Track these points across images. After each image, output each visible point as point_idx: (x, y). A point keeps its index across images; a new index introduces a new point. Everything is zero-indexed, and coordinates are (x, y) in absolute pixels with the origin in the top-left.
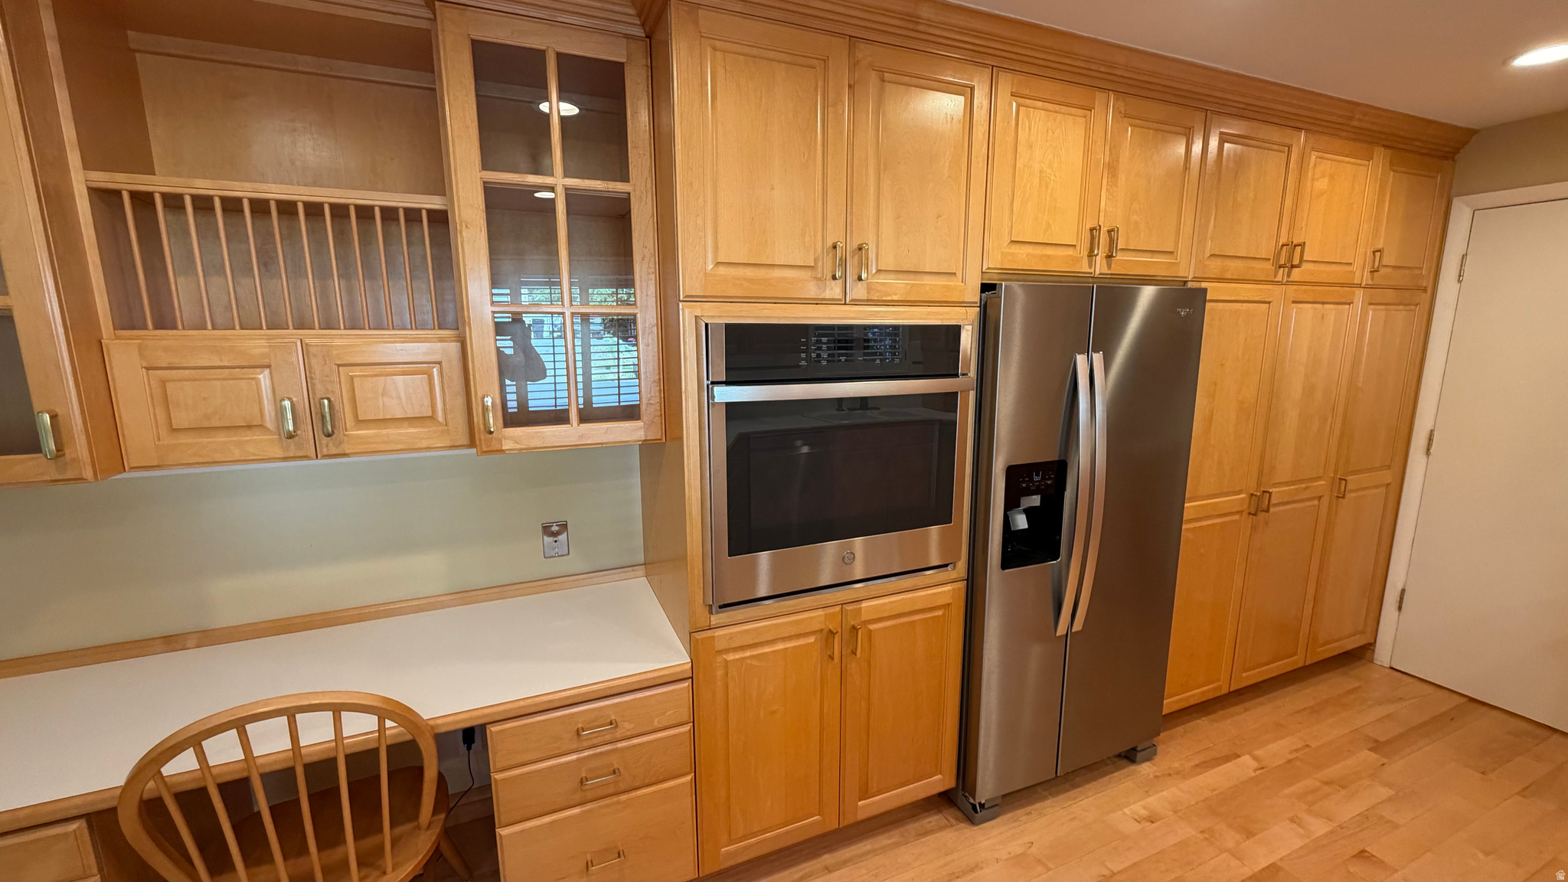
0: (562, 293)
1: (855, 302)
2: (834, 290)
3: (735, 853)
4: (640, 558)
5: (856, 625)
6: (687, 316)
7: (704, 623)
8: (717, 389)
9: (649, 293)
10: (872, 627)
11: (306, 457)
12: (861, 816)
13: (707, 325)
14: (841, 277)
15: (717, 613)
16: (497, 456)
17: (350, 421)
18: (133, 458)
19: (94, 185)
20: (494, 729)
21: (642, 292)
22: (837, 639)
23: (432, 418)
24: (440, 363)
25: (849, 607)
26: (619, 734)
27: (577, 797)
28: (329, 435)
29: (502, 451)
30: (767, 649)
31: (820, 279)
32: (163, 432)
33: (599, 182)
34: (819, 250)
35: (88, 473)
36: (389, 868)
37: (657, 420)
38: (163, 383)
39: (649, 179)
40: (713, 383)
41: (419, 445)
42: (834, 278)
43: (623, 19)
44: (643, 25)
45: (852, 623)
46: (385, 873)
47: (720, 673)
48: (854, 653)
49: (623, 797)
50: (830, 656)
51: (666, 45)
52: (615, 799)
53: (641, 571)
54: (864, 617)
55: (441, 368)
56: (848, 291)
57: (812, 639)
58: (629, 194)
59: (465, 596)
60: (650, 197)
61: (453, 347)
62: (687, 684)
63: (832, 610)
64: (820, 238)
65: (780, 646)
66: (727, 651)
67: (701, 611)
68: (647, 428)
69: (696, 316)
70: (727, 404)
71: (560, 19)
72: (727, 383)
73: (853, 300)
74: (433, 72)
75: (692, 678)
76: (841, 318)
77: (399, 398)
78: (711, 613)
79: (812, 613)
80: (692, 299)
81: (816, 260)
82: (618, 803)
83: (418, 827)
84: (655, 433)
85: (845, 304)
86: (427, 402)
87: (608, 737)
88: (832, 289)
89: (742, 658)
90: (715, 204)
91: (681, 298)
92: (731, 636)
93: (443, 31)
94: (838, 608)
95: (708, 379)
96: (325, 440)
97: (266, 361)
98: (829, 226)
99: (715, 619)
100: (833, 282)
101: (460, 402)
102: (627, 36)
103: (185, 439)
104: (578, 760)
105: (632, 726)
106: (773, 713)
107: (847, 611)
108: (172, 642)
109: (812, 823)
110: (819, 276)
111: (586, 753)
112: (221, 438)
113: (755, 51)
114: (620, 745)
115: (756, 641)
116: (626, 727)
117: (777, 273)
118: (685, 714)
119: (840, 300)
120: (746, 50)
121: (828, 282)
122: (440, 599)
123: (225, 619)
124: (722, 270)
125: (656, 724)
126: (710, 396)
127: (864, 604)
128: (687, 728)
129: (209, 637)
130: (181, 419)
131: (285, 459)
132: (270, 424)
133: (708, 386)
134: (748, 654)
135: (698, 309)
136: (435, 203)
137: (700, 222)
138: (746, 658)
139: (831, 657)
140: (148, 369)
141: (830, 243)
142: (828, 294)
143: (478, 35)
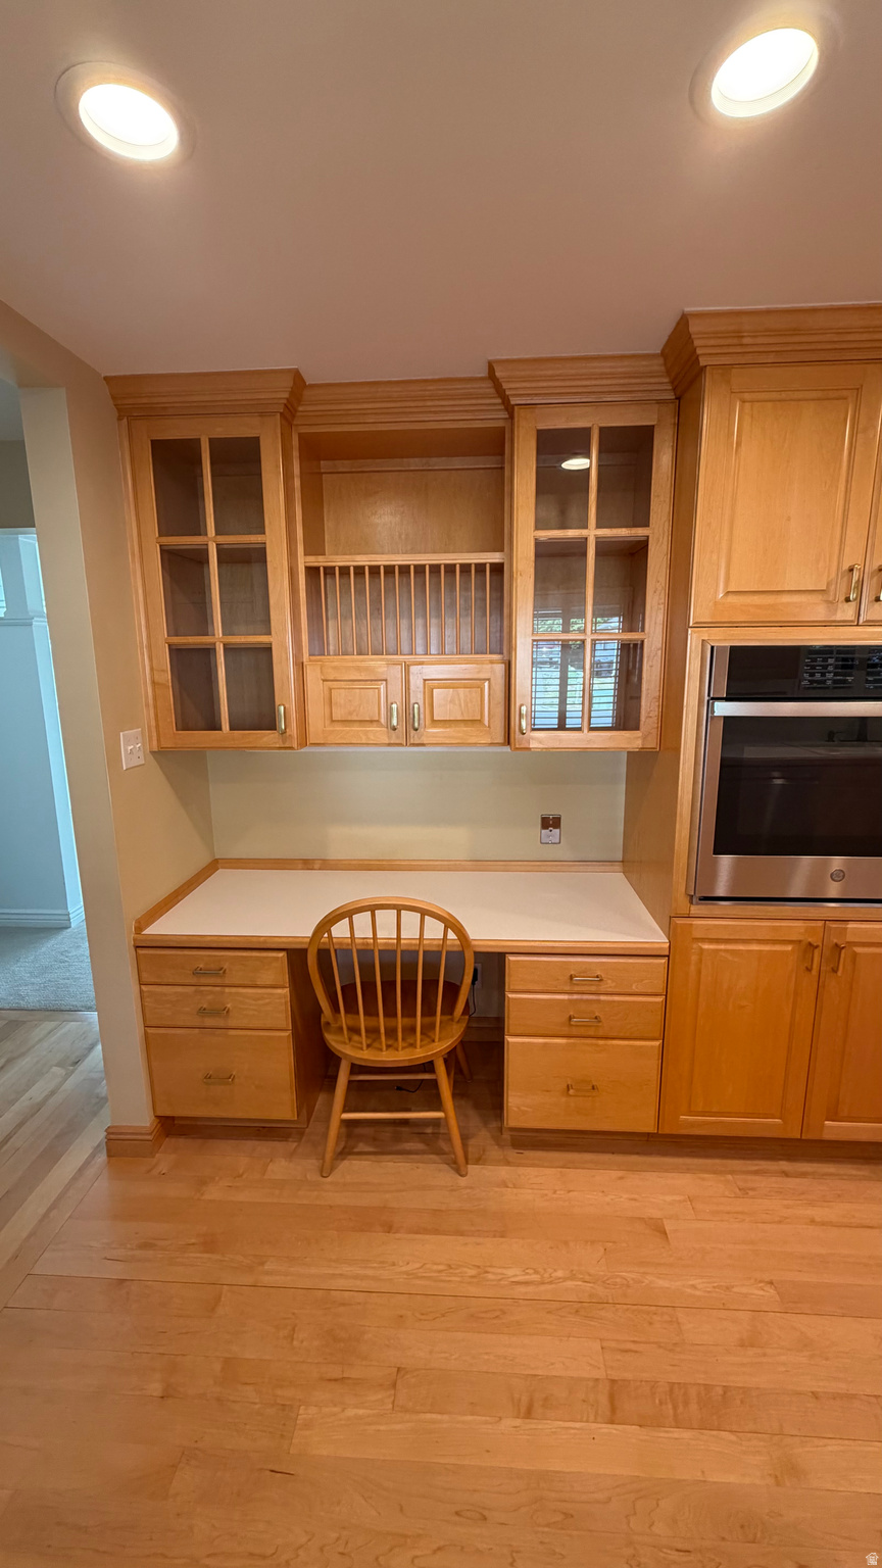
0: (585, 624)
1: (870, 623)
2: (847, 612)
3: (692, 1124)
4: (619, 856)
5: (839, 943)
6: (694, 640)
7: (685, 912)
8: (717, 704)
9: (658, 621)
10: (858, 950)
11: (400, 745)
12: (827, 1136)
13: (712, 648)
14: (855, 600)
15: (697, 904)
16: (526, 752)
17: (428, 722)
18: (312, 739)
19: (308, 565)
20: (512, 958)
21: (651, 620)
22: (817, 953)
23: (480, 721)
24: (489, 680)
25: (834, 925)
26: (603, 988)
27: (566, 1030)
28: (416, 730)
29: (529, 749)
30: (741, 947)
31: (831, 602)
32: (328, 722)
33: (624, 529)
34: (833, 575)
35: (295, 746)
36: (437, 1040)
37: (654, 732)
38: (330, 690)
39: (667, 524)
40: (712, 699)
41: (470, 741)
42: (848, 600)
43: (656, 388)
44: (674, 389)
45: (835, 941)
46: (433, 1041)
47: (694, 958)
48: (835, 971)
49: (601, 1042)
50: (807, 968)
51: (698, 403)
52: (594, 1041)
53: (618, 867)
54: (849, 938)
55: (489, 683)
56: (862, 612)
57: (789, 948)
58: (648, 537)
59: (478, 864)
60: (666, 538)
61: (500, 669)
62: (663, 961)
63: (813, 924)
64: (835, 564)
65: (755, 947)
66: (703, 940)
67: (683, 901)
68: (644, 738)
69: (703, 640)
70: (726, 718)
71: (605, 399)
72: (727, 699)
73: (867, 621)
74: (502, 454)
75: (668, 956)
76: (851, 640)
77: (460, 705)
78: (691, 903)
79: (793, 924)
80: (699, 625)
81: (828, 584)
82: (597, 1045)
83: (452, 1020)
84: (652, 743)
85: (857, 625)
86: (478, 709)
87: (593, 989)
88: (844, 611)
89: (717, 950)
90: (731, 541)
91: (691, 625)
92: (708, 928)
93: (518, 427)
94: (821, 924)
95: (709, 695)
96: (413, 732)
97: (384, 677)
98: (847, 549)
99: (695, 910)
100: (846, 605)
101: (500, 711)
102: (659, 402)
103: (339, 728)
104: (569, 1000)
105: (614, 984)
106: (743, 1007)
107: (830, 928)
108: (307, 864)
109: (771, 1125)
110: (831, 599)
111: (575, 997)
112: (356, 728)
113: (784, 395)
114: (603, 998)
115: (732, 937)
116: (609, 985)
117: (786, 599)
118: (660, 986)
119: (852, 621)
120: (774, 396)
121: (840, 605)
122: (463, 863)
123: (334, 854)
124: (732, 599)
125: (634, 988)
126: (710, 709)
127: (851, 925)
128: (660, 999)
129: (327, 865)
130: (338, 714)
131: (389, 745)
132: (383, 721)
133: (708, 702)
134: (722, 947)
135: (705, 634)
136: (495, 558)
137: (715, 557)
138: (721, 950)
139: (809, 970)
140: (324, 681)
141: (846, 567)
142: (839, 616)
143: (542, 426)
